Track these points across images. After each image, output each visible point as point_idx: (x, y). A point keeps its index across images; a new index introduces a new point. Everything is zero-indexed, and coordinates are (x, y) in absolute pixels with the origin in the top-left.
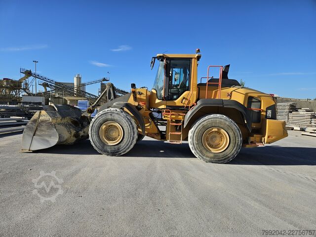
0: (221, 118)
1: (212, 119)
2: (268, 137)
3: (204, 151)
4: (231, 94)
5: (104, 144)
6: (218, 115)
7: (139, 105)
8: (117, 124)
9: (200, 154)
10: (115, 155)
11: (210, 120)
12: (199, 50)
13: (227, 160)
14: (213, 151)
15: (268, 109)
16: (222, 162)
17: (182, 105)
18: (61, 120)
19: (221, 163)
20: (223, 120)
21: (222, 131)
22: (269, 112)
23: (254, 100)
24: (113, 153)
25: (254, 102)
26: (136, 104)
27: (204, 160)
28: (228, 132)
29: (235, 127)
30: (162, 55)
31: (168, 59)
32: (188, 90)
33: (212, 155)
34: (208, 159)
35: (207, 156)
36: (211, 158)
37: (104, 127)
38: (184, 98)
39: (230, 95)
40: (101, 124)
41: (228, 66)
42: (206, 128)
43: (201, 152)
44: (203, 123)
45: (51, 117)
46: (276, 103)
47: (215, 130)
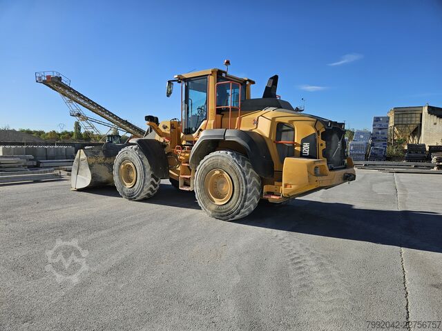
0: (223, 156)
1: (214, 158)
2: (286, 186)
3: (207, 202)
4: (258, 119)
5: (123, 186)
6: (221, 152)
7: (164, 141)
8: (131, 164)
9: (203, 205)
11: (212, 159)
13: (230, 216)
14: (218, 202)
15: (304, 140)
16: (225, 218)
18: (105, 159)
20: (225, 159)
22: (306, 146)
23: (285, 128)
24: (130, 196)
25: (285, 131)
26: (162, 140)
27: (208, 213)
28: (232, 175)
29: (239, 168)
30: (178, 76)
32: (206, 119)
33: (213, 207)
34: (211, 212)
35: (209, 209)
36: (213, 211)
37: (122, 166)
38: (201, 129)
39: (256, 122)
40: (120, 164)
42: (209, 170)
43: (203, 202)
44: (205, 163)
45: (87, 156)
46: (318, 132)
47: (217, 172)
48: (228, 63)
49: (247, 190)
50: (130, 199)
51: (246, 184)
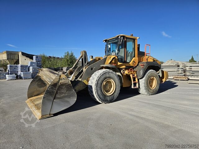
0: (154, 71)
1: (151, 72)
2: (165, 79)
4: (148, 59)
8: (111, 80)
12: (132, 35)
17: (133, 65)
21: (154, 78)
24: (111, 100)
32: (134, 57)
34: (151, 93)
38: (134, 61)
40: (103, 81)
41: (139, 45)
44: (148, 75)
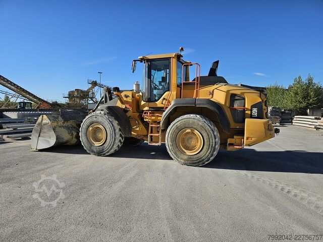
0: (194, 119)
1: (186, 120)
2: (247, 138)
3: (179, 153)
4: (213, 92)
5: (91, 145)
6: (192, 115)
7: (126, 107)
9: (175, 156)
10: (100, 155)
11: (183, 121)
13: (201, 163)
14: (188, 153)
15: (253, 106)
16: (196, 164)
17: (163, 106)
18: (64, 123)
19: (195, 166)
20: (196, 121)
21: (196, 132)
22: (255, 111)
23: (237, 98)
25: (237, 100)
26: (123, 107)
27: (179, 162)
28: (202, 133)
29: (208, 127)
30: (142, 57)
31: (148, 60)
33: (186, 157)
34: (183, 161)
35: (181, 159)
36: (185, 160)
37: (91, 129)
38: (164, 99)
39: (212, 94)
41: (217, 62)
42: (179, 129)
43: (175, 153)
44: (177, 124)
45: (50, 120)
46: (263, 100)
47: (189, 131)
48: (182, 49)
49: (216, 143)
50: (99, 155)
51: (215, 138)
